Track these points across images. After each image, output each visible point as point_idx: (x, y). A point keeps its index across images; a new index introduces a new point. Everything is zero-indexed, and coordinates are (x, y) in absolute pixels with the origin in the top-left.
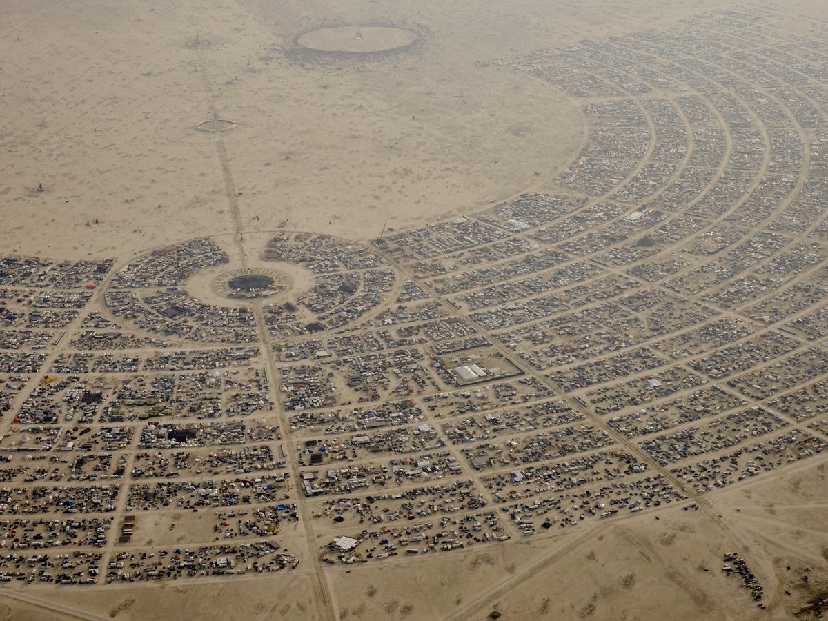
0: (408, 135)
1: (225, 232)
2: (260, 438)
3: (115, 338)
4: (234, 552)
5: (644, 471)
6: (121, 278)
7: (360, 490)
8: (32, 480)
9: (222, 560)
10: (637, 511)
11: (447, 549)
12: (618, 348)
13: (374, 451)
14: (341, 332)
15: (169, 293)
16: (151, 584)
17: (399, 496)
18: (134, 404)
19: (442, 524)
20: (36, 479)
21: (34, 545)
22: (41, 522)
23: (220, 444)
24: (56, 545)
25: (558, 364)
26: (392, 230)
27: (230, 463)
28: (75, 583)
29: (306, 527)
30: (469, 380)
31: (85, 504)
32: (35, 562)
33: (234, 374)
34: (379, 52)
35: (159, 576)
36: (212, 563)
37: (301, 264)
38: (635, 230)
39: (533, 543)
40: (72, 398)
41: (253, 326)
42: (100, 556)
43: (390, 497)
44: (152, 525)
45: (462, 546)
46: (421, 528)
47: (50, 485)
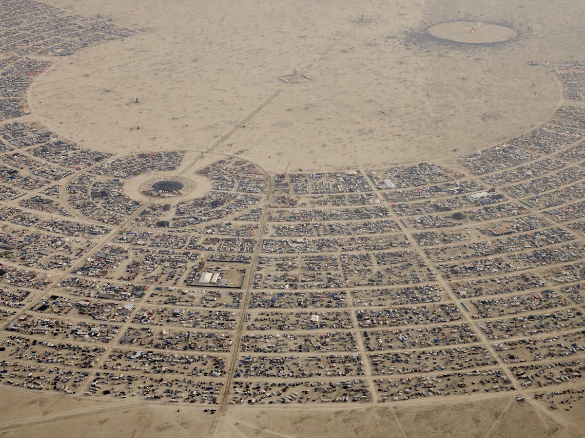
2: (33, 286)
3: (47, 203)
5: (217, 377)
6: (101, 167)
7: (37, 335)
10: (173, 402)
11: (30, 388)
13: (80, 313)
14: (172, 231)
17: (53, 345)
19: (50, 371)
23: (8, 284)
25: (272, 288)
26: (300, 170)
33: (77, 242)
38: (464, 205)
39: (83, 401)
41: (129, 215)
43: (46, 345)
45: (41, 389)
46: (35, 370)
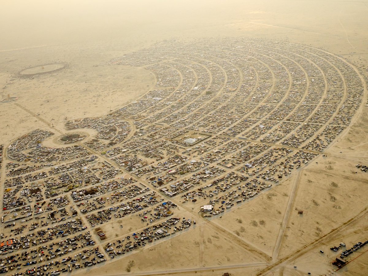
0: (89, 87)
1: (43, 126)
2: (128, 183)
3: (27, 168)
4: (161, 226)
5: (293, 151)
6: (11, 150)
7: (191, 188)
8: (33, 229)
9: (160, 231)
10: (307, 163)
11: (252, 197)
12: (236, 121)
13: (182, 174)
14: (125, 143)
15: (38, 149)
16: (134, 252)
17: (211, 185)
18: (58, 188)
19: (239, 189)
20: (35, 228)
21: (59, 255)
22: (54, 244)
23: (113, 190)
24: (71, 251)
25: (220, 130)
26: (112, 111)
27: (124, 196)
28: (95, 264)
29: (183, 208)
30: (193, 143)
31: (70, 230)
32: (65, 262)
33: (93, 166)
34: (55, 70)
35: (135, 247)
36: (155, 234)
37: (85, 128)
38: (201, 91)
39: (283, 184)
40: (25, 194)
41: (85, 150)
42: (98, 248)
43: (207, 187)
44: (111, 228)
45: (257, 194)
46: (233, 193)
47: (45, 228)
